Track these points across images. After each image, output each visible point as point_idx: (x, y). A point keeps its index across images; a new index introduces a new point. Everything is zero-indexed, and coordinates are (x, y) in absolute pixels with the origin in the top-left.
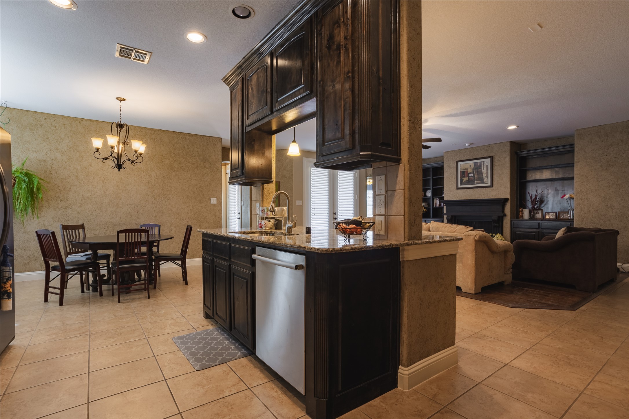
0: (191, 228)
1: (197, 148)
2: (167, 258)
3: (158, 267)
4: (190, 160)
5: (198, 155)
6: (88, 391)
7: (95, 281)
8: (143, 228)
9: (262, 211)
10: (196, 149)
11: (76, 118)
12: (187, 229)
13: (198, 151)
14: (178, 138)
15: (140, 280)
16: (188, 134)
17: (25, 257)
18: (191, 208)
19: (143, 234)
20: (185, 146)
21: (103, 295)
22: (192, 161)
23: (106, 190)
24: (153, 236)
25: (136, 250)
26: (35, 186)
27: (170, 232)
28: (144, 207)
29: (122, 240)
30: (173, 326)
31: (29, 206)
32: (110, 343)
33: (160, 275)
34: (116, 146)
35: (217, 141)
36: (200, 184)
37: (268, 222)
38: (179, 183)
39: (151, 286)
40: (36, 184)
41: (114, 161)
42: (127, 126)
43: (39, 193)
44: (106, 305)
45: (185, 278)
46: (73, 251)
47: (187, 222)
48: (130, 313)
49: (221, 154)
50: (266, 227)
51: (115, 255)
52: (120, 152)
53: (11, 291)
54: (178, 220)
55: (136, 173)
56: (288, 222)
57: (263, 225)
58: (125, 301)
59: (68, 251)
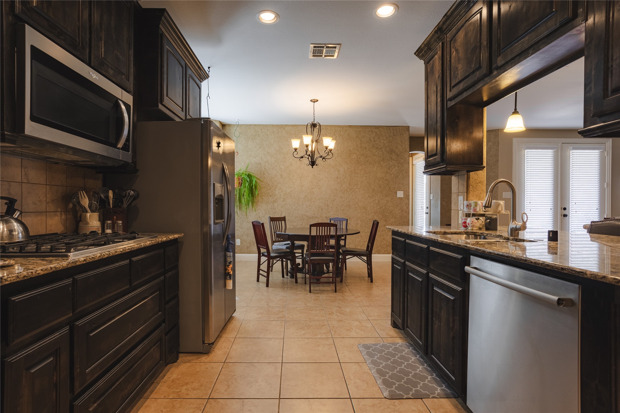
0: (378, 223)
1: (383, 139)
2: (354, 253)
3: (344, 261)
4: (376, 153)
5: (384, 147)
6: (281, 382)
7: (292, 269)
8: (332, 222)
9: (468, 205)
10: (382, 141)
11: (281, 126)
12: (373, 224)
13: (384, 143)
14: (365, 132)
15: (328, 272)
16: (374, 126)
17: (248, 242)
18: (377, 202)
19: (332, 228)
20: (372, 139)
21: (298, 283)
22: (378, 153)
23: (303, 186)
24: (341, 230)
25: (325, 243)
26: (254, 184)
27: (356, 226)
28: (333, 202)
29: (314, 233)
30: (359, 329)
31: (250, 201)
32: (301, 335)
33: (346, 269)
34: (310, 145)
35: (404, 130)
36: (386, 177)
37: (476, 221)
38: (366, 177)
39: (338, 279)
40: (254, 183)
41: (308, 158)
42: (320, 125)
43: (256, 190)
44: (299, 292)
45: (370, 275)
46: (277, 240)
47: (373, 217)
48: (319, 305)
49: (409, 144)
50: (473, 226)
51: (308, 246)
52: (313, 150)
53: (231, 273)
54: (364, 214)
55: (327, 169)
56: (513, 222)
57: (469, 224)
58: (315, 292)
59: (274, 240)
